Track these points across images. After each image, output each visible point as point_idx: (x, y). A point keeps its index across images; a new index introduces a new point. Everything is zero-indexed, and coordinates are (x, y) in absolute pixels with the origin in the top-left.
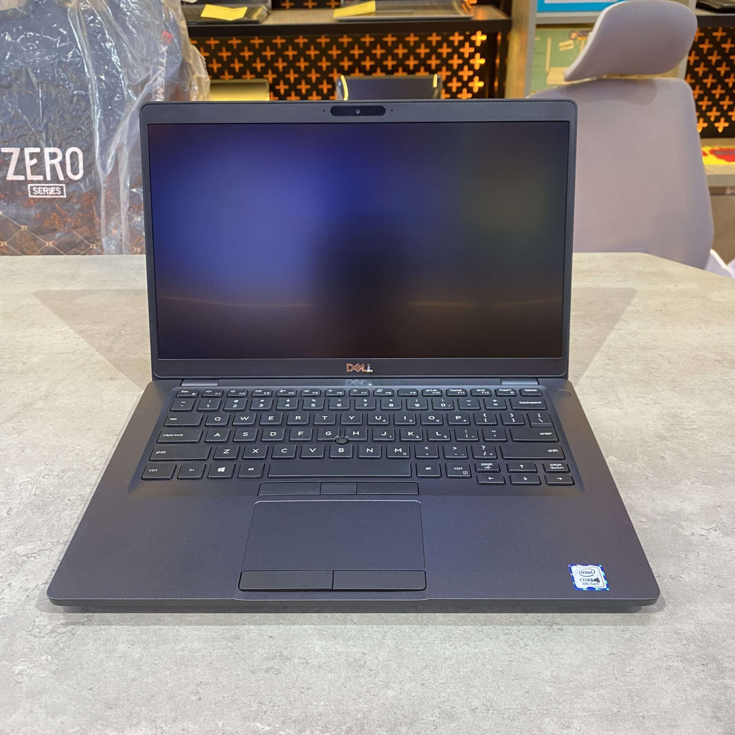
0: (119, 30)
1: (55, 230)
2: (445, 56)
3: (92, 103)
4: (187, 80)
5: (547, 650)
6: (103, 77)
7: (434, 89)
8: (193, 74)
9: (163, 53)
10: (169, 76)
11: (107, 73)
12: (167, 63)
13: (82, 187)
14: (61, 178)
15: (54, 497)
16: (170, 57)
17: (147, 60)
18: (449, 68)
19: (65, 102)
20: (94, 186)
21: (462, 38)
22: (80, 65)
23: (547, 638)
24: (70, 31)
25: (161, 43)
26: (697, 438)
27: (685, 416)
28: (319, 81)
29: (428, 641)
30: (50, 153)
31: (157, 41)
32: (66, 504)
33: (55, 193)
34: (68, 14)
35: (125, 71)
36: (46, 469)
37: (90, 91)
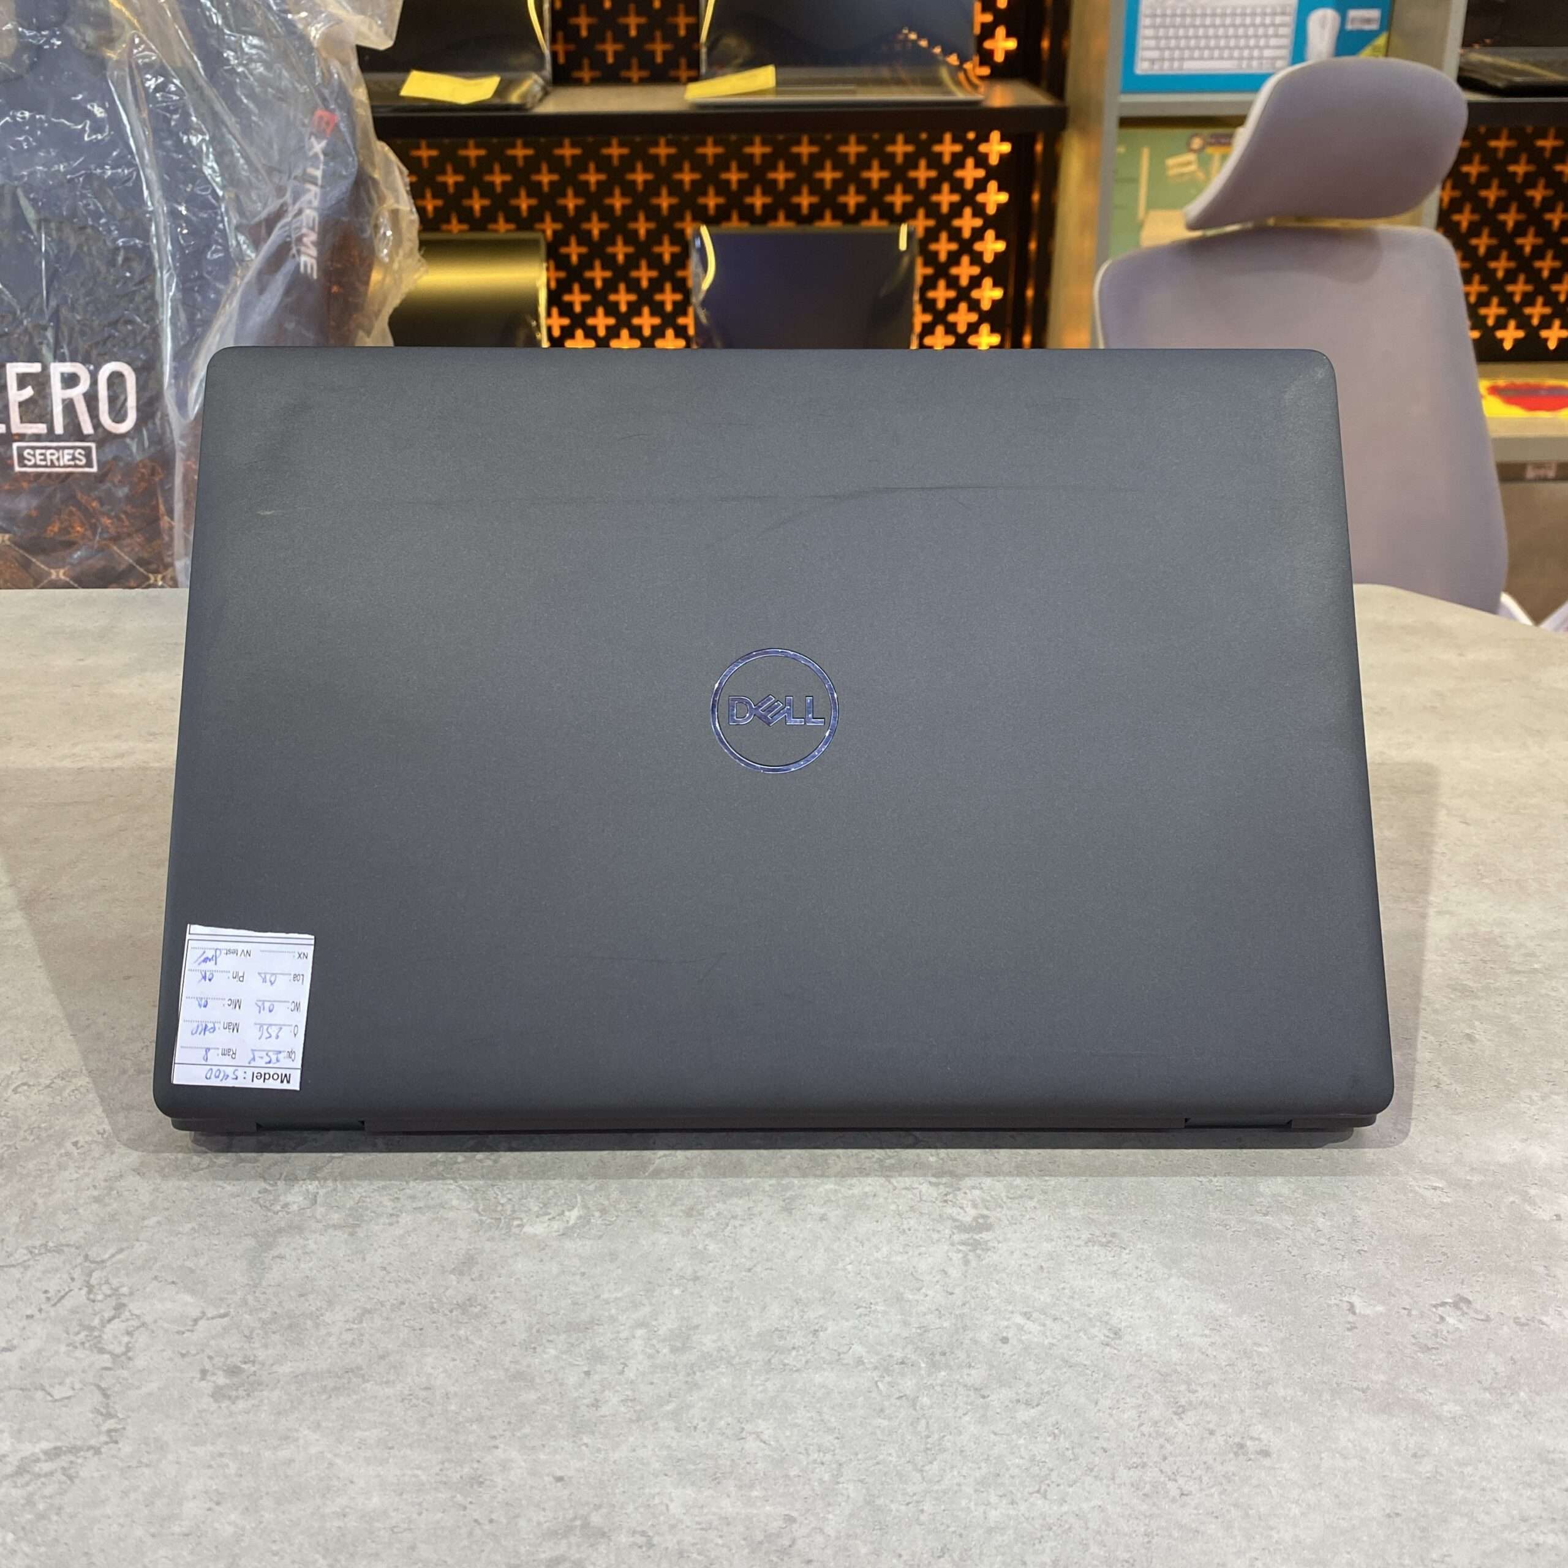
0: (220, 107)
1: (70, 545)
2: (922, 185)
3: (157, 265)
4: (369, 215)
5: (1236, 1505)
6: (183, 210)
7: (902, 254)
8: (382, 199)
9: (316, 156)
10: (328, 204)
11: (192, 201)
12: (324, 177)
13: (134, 449)
14: (88, 428)
15: (38, 1137)
16: (332, 164)
17: (280, 172)
18: (933, 210)
19: (98, 263)
20: (159, 447)
21: (958, 148)
22: (130, 184)
23: (1234, 1474)
24: (112, 112)
25: (312, 134)
26: (1543, 991)
27: (1512, 942)
28: (654, 238)
29: (944, 1487)
30: (62, 374)
31: (303, 129)
32: (68, 1154)
33: (72, 463)
34: (108, 73)
35: (233, 196)
36: (22, 1071)
37: (155, 241)
